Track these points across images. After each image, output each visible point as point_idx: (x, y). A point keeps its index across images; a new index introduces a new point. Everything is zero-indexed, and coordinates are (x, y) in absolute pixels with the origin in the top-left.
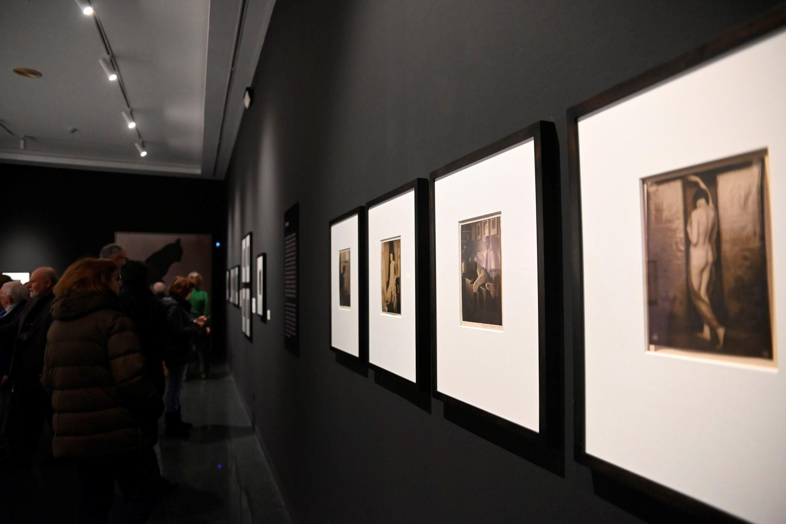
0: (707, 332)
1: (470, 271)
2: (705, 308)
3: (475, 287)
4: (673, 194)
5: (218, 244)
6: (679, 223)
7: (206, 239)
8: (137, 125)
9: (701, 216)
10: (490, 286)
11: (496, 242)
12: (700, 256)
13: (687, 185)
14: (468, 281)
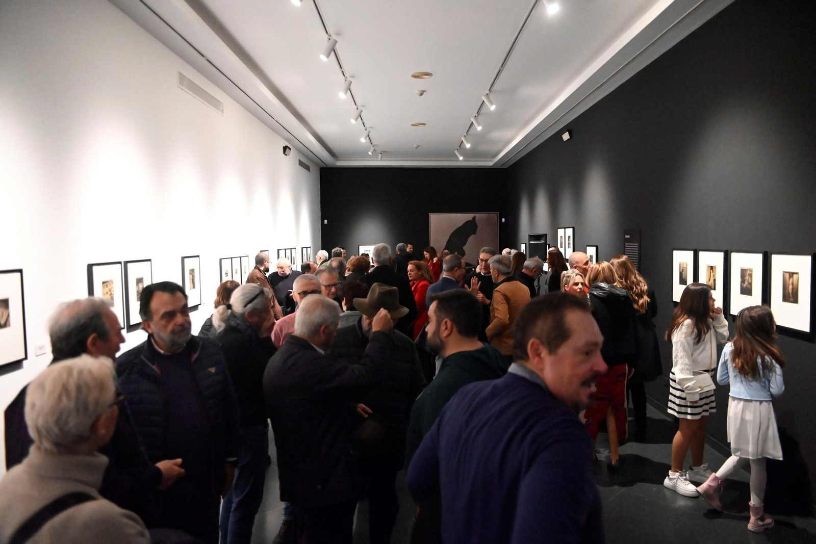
0: (791, 300)
1: (743, 281)
2: (791, 295)
3: (745, 285)
4: (787, 276)
5: (503, 220)
6: (788, 281)
7: (494, 215)
8: (471, 146)
9: (791, 280)
10: (749, 286)
11: (751, 276)
12: (791, 287)
13: (790, 275)
14: (742, 284)
